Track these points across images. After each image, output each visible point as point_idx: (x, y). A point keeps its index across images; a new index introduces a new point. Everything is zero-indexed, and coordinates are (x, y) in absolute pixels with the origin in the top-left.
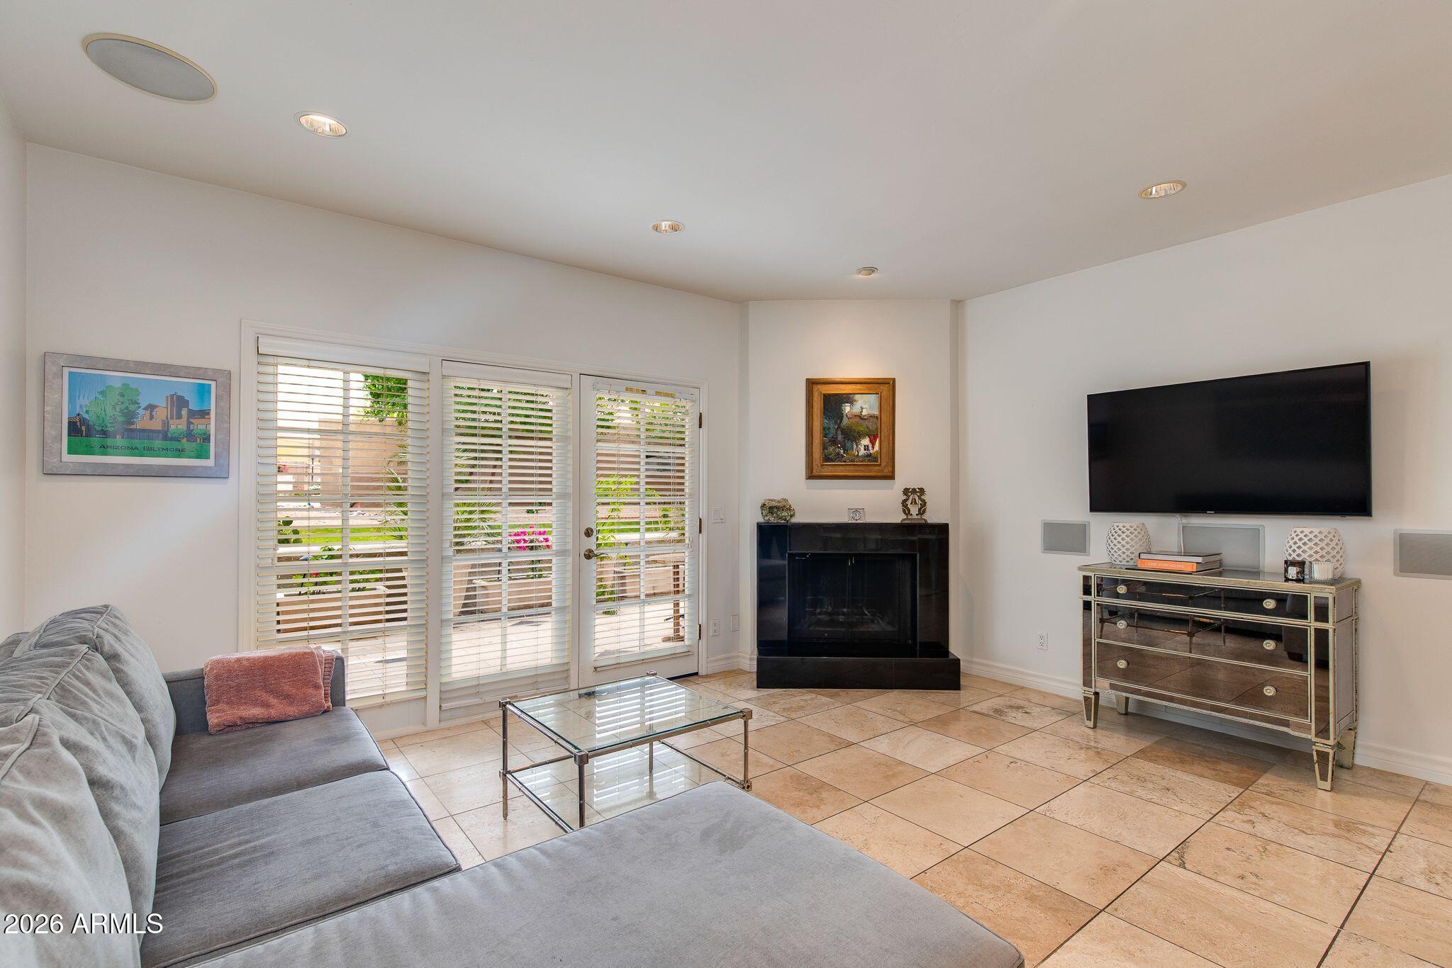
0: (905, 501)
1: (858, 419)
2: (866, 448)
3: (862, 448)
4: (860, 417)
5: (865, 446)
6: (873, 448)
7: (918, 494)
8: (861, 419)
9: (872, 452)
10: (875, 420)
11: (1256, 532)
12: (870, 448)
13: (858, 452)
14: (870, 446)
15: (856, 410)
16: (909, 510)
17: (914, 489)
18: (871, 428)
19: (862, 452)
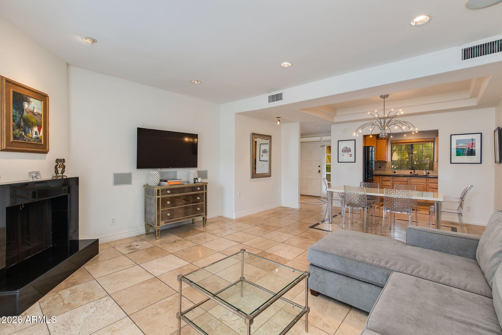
0: (56, 166)
1: (32, 114)
2: (36, 133)
3: (34, 133)
4: (33, 112)
5: (35, 132)
6: (39, 133)
7: (62, 162)
8: (34, 114)
9: (39, 136)
10: (40, 116)
11: (176, 172)
12: (38, 134)
13: (32, 135)
14: (38, 132)
15: (31, 108)
16: (58, 171)
17: (61, 159)
18: (38, 121)
19: (34, 136)
